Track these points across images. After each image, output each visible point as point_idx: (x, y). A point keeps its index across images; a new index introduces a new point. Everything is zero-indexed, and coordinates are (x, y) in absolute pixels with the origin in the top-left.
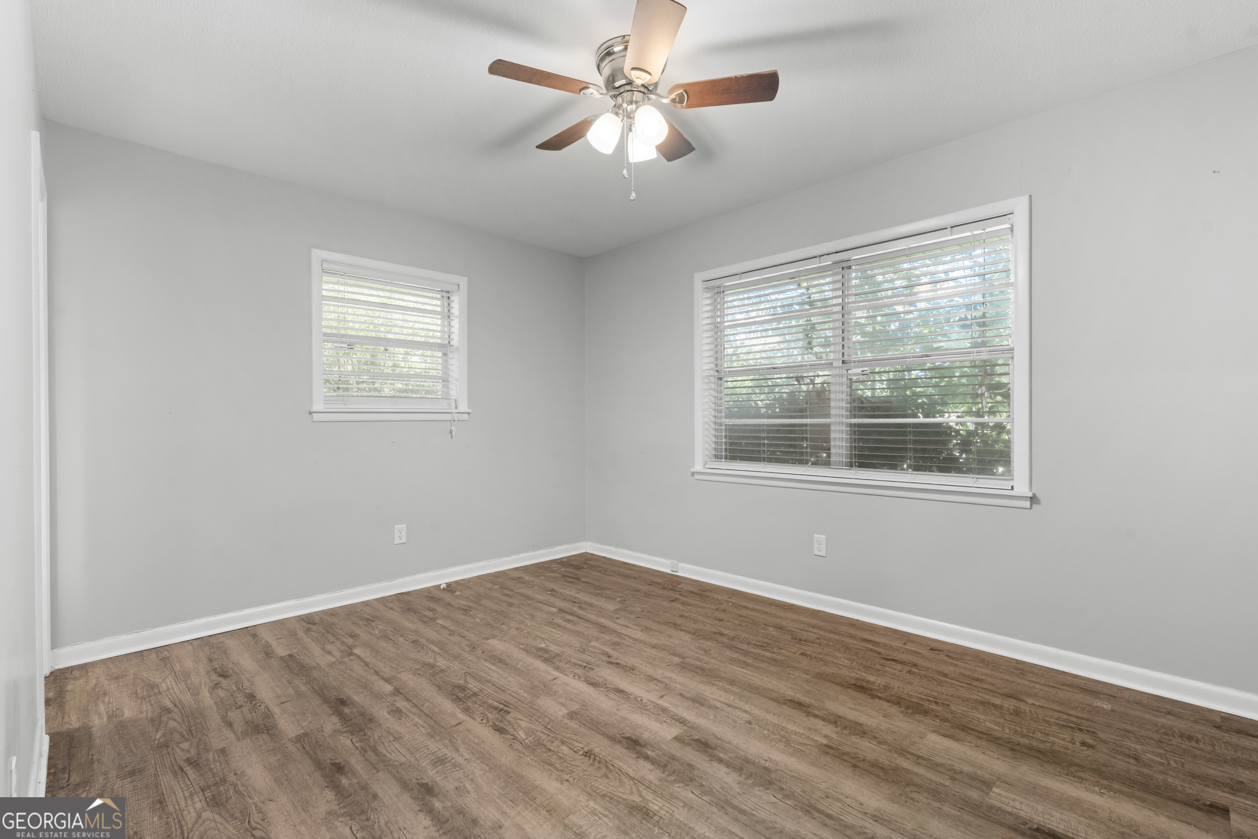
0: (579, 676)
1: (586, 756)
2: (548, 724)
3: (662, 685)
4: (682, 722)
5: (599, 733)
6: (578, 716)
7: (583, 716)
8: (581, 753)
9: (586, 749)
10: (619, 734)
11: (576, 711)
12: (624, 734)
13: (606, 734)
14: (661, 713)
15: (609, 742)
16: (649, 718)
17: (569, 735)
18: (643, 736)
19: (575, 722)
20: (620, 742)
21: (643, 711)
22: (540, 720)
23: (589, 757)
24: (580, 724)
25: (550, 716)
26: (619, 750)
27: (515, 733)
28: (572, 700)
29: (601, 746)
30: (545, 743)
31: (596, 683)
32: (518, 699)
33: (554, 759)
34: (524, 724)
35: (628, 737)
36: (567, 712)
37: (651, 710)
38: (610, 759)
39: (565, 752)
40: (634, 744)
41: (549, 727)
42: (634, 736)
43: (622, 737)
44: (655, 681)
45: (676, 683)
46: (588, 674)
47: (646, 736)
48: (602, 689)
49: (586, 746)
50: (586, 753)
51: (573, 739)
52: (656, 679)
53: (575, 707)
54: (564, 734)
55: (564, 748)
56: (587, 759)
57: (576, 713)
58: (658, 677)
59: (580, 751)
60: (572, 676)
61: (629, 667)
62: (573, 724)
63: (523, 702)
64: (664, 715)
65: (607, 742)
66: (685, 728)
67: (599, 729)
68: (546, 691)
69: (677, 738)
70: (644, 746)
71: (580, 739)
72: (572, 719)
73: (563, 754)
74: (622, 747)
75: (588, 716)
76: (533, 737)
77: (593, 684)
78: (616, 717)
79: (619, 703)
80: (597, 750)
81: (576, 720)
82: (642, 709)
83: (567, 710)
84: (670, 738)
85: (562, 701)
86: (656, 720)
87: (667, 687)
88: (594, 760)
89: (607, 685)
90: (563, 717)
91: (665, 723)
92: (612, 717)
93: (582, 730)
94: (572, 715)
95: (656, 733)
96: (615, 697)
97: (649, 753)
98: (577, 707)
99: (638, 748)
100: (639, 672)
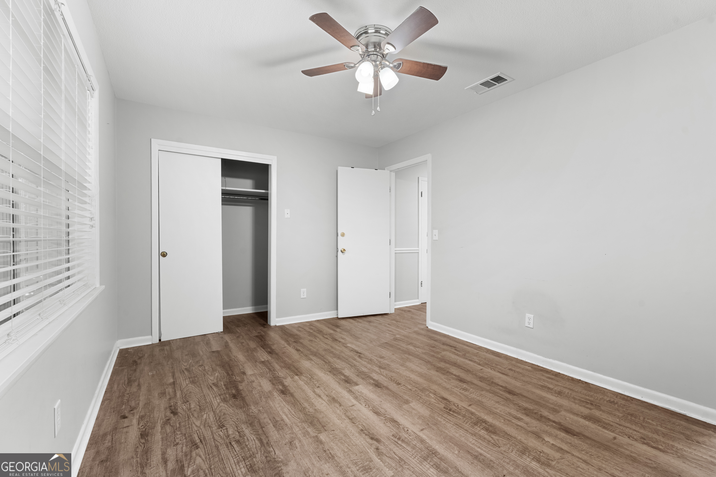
0: (404, 430)
1: (400, 383)
2: (420, 399)
3: (349, 414)
4: (350, 391)
5: (393, 392)
6: (404, 401)
7: (401, 401)
8: (402, 385)
9: (400, 386)
10: (383, 390)
11: (405, 404)
12: (381, 390)
13: (390, 391)
14: (358, 397)
15: (389, 387)
16: (366, 395)
17: (408, 392)
18: (372, 387)
19: (405, 398)
20: (384, 386)
21: (368, 399)
22: (425, 401)
23: (398, 383)
24: (402, 397)
25: (420, 403)
26: (385, 384)
27: (436, 397)
28: (408, 411)
29: (393, 386)
30: (419, 391)
31: (391, 421)
32: (443, 416)
33: (414, 384)
34: (433, 400)
35: (379, 388)
36: (410, 404)
37: (363, 399)
38: (389, 381)
39: (409, 386)
40: (377, 385)
41: (419, 397)
42: (376, 388)
43: (382, 388)
44: (351, 417)
45: (338, 414)
46: (397, 431)
47: (371, 388)
48: (388, 416)
49: (400, 387)
50: (399, 384)
51: (406, 390)
52: (349, 419)
53: (405, 406)
54: (410, 393)
55: (410, 388)
56: (399, 382)
57: (405, 403)
58: (347, 421)
59: (402, 386)
60: (410, 431)
61: (364, 433)
62: (406, 397)
63: (439, 413)
64: (357, 395)
65: (390, 387)
66: (350, 388)
67: (393, 393)
68: (426, 420)
69: (357, 384)
70: (373, 384)
71: (402, 390)
72: (407, 400)
73: (410, 385)
74: (383, 385)
75: (398, 401)
76: (426, 394)
77: (394, 421)
78: (383, 398)
79: (379, 405)
80: (395, 385)
81: (405, 399)
82: (368, 400)
83: (410, 405)
84: (360, 385)
85: (413, 411)
86: (363, 393)
87: (346, 411)
88: (396, 382)
89: (384, 419)
90: (412, 402)
91: (359, 391)
92: (385, 398)
93: (401, 394)
94: (407, 402)
95: (366, 388)
96: (381, 410)
97: (372, 381)
98: (404, 406)
99: (376, 383)
100: (358, 427)
